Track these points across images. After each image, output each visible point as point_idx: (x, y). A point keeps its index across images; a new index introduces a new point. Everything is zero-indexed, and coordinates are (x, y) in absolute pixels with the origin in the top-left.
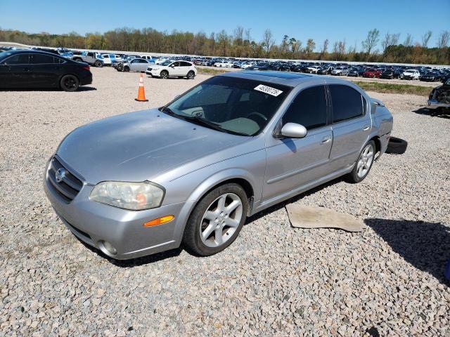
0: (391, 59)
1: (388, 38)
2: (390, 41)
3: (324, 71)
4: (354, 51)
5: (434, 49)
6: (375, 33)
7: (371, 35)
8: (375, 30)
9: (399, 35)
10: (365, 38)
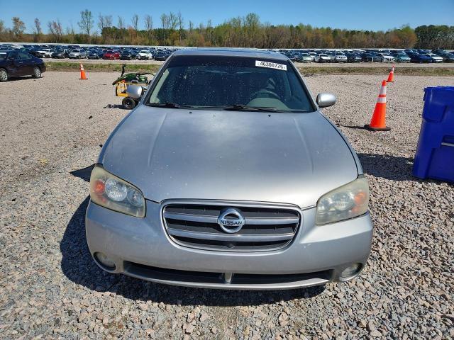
0: (111, 41)
1: (102, 20)
2: (105, 22)
3: (60, 55)
4: (73, 32)
5: (143, 32)
6: (87, 14)
7: (84, 16)
8: (87, 11)
9: (111, 16)
10: (80, 19)
